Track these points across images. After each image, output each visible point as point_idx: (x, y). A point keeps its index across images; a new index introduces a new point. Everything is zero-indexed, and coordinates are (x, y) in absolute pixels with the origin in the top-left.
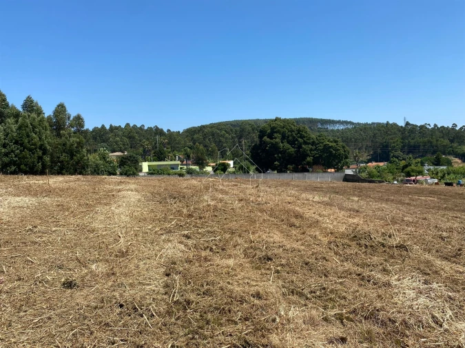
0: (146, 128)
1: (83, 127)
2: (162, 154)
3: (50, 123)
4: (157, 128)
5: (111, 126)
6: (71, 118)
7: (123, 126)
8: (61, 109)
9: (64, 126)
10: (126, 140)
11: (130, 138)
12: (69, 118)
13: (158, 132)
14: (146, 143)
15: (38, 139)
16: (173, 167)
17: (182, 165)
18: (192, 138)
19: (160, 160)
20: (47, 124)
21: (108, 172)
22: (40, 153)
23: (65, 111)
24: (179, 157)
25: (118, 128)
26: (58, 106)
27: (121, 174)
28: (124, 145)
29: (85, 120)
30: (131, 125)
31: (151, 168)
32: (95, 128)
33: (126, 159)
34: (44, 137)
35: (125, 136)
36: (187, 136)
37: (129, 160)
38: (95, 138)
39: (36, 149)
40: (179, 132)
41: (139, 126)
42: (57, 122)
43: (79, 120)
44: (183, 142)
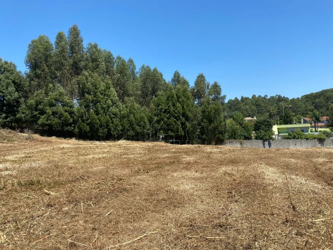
0: (269, 97)
1: (220, 94)
2: (288, 117)
3: (192, 93)
4: (280, 96)
5: (242, 97)
6: (210, 87)
7: (250, 97)
8: (201, 79)
9: (204, 94)
10: (254, 107)
11: (257, 105)
12: (208, 87)
13: (280, 99)
14: (271, 109)
15: (181, 108)
16: (304, 130)
17: (311, 127)
18: (313, 103)
19: (286, 123)
20: (190, 94)
21: (244, 136)
22: (183, 120)
23: (204, 81)
24: (304, 120)
25: (247, 99)
26: (198, 77)
27: (257, 138)
28: (252, 111)
29: (221, 87)
30: (257, 96)
31: (280, 131)
32: (230, 100)
33: (259, 123)
34: (185, 107)
35: (253, 104)
36: (307, 101)
37: (263, 124)
38: (230, 108)
39: (179, 116)
40: (298, 98)
41: (263, 96)
42: (198, 91)
43: (216, 88)
44: (304, 106)
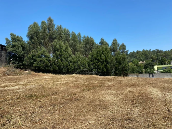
0: (152, 51)
1: (125, 49)
2: (163, 61)
3: (110, 49)
4: (158, 50)
6: (120, 46)
7: (142, 51)
9: (117, 50)
11: (145, 55)
12: (119, 46)
13: (158, 51)
14: (153, 57)
15: (104, 57)
19: (162, 65)
20: (109, 50)
21: (139, 72)
22: (106, 63)
23: (117, 43)
25: (140, 51)
26: (114, 41)
28: (143, 58)
29: (126, 46)
30: (145, 50)
33: (147, 65)
34: (107, 57)
35: (143, 55)
37: (149, 65)
39: (103, 61)
40: (169, 51)
41: (148, 50)
42: (114, 48)
43: (123, 46)
44: (171, 55)
